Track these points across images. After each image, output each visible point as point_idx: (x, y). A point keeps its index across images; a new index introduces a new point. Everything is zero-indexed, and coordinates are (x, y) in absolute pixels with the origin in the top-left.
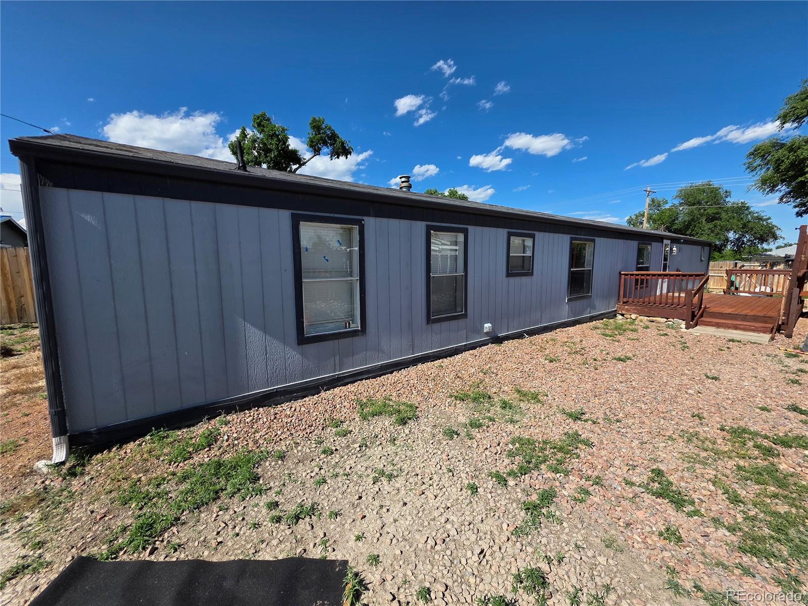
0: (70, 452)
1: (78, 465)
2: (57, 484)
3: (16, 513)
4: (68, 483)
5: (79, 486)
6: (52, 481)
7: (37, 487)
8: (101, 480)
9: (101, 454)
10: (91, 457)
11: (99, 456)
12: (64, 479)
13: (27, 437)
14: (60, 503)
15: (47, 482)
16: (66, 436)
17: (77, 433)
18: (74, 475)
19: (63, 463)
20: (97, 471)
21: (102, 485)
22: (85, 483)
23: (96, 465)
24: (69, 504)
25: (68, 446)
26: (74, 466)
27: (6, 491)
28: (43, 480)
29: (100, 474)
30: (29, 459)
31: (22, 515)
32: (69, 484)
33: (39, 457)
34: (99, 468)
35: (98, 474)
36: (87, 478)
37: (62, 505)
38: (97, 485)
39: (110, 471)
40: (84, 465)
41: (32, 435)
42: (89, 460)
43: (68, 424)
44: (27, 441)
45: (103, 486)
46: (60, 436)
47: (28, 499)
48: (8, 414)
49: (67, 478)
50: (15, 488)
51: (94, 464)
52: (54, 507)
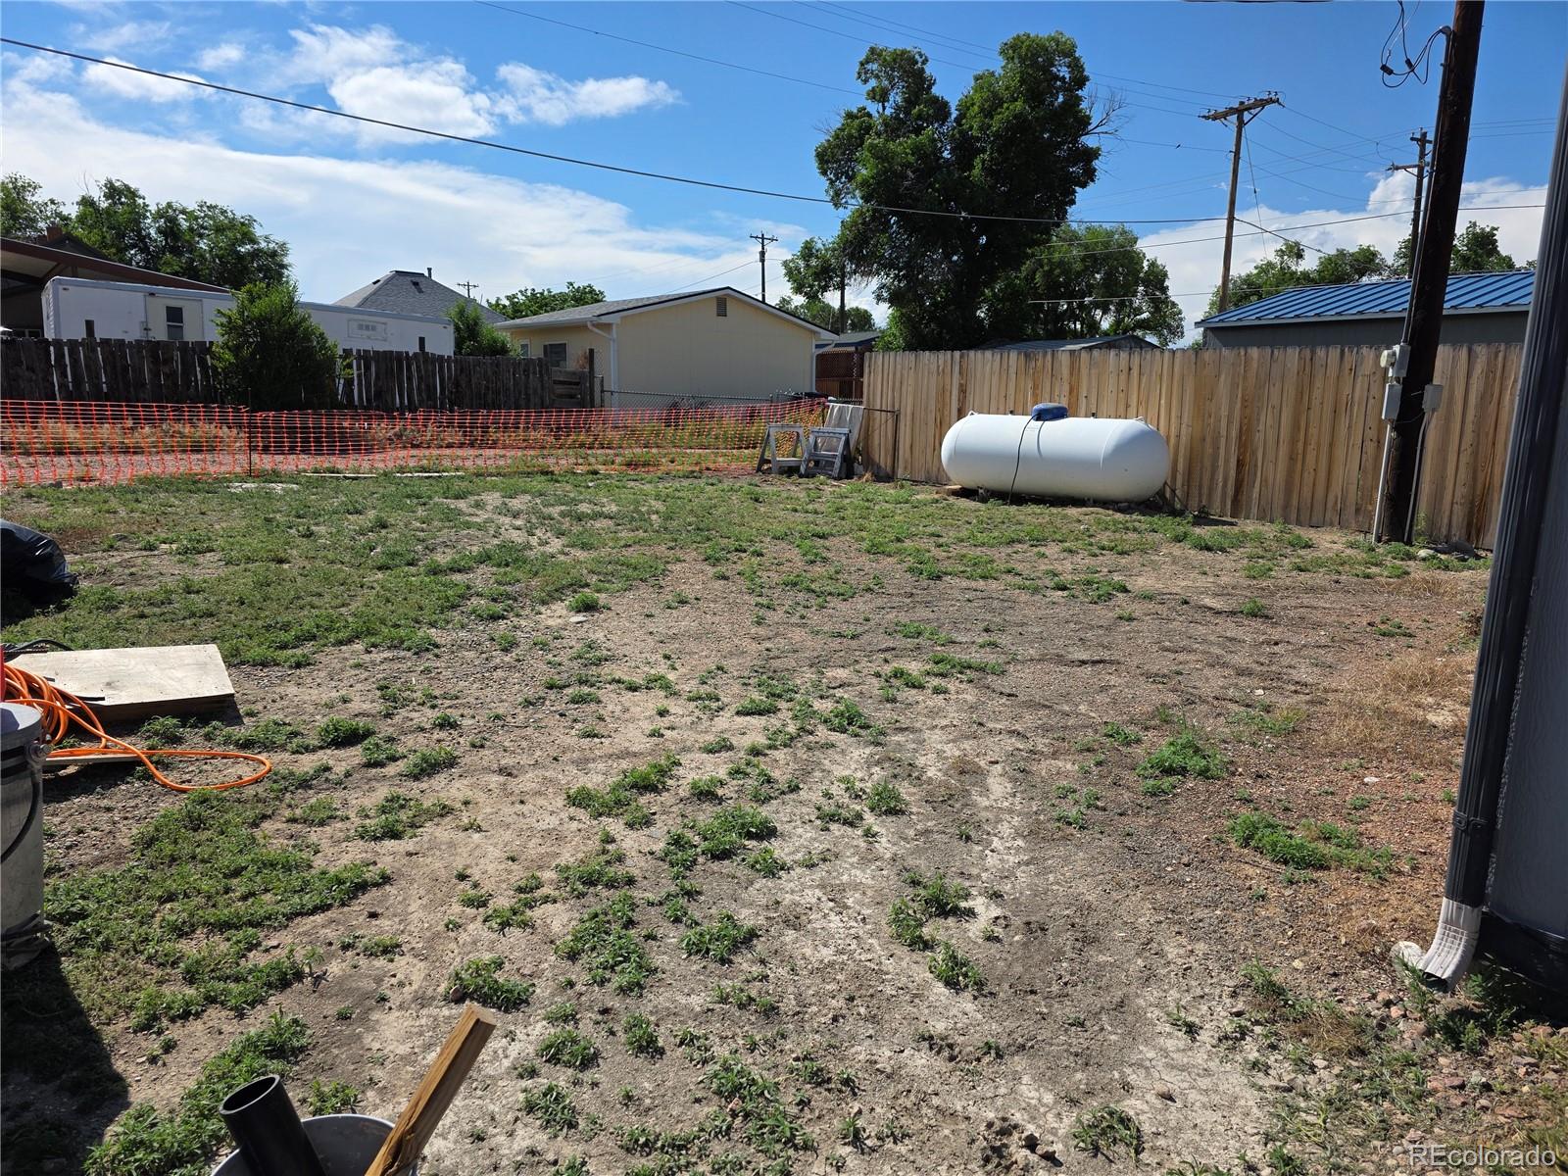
0: (1472, 963)
1: (1477, 1017)
2: (1408, 1032)
3: (1304, 1040)
4: (1432, 1051)
5: (1448, 1082)
6: (1404, 1016)
7: (1371, 1006)
8: (1504, 1114)
9: (1549, 1030)
10: (1521, 1017)
11: (1542, 1031)
12: (1429, 1032)
13: (1422, 859)
14: (1385, 1094)
15: (1395, 1012)
16: (1476, 910)
17: (1508, 921)
18: (1453, 1036)
19: (1441, 984)
20: (1512, 1077)
21: (1500, 1132)
22: (1462, 1087)
23: (1521, 1054)
24: (1399, 1116)
25: (1475, 943)
26: (1464, 1014)
27: (1318, 968)
28: (1392, 997)
29: (1514, 1091)
30: (1395, 920)
31: (1310, 1055)
32: (1431, 1056)
33: (1415, 929)
34: (1522, 1071)
35: (1507, 1087)
36: (1476, 1077)
37: (1386, 1105)
38: (1487, 1118)
39: (1543, 1107)
40: (1489, 1028)
41: (1432, 860)
42: (1509, 1024)
43: (1491, 878)
44: (1415, 869)
45: (1498, 1139)
46: (1462, 902)
47: (1339, 1021)
48: (1423, 781)
49: (1438, 1035)
50: (1335, 975)
51: (1516, 1046)
52: (1367, 1092)
